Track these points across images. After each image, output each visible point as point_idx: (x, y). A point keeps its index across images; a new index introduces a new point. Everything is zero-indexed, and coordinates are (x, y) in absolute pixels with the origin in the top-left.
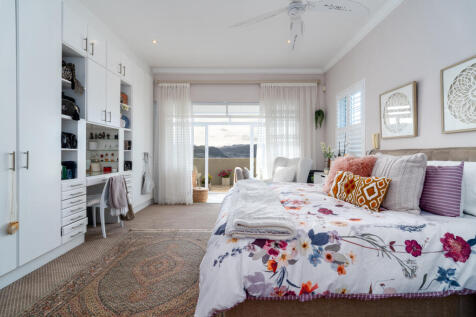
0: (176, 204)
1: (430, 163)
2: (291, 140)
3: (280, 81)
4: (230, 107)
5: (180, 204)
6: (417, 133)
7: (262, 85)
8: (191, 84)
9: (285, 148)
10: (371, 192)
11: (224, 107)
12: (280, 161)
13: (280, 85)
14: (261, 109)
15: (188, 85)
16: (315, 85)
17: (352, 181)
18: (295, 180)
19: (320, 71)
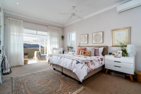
0: (16, 66)
1: (95, 48)
2: (56, 43)
3: (53, 27)
4: (38, 32)
5: (18, 66)
6: (88, 43)
7: (49, 27)
8: (24, 21)
9: (55, 45)
10: (89, 53)
11: (36, 31)
12: (54, 49)
13: (54, 28)
14: (48, 34)
15: (23, 21)
16: (61, 29)
17: (85, 52)
18: (60, 53)
19: (62, 26)
